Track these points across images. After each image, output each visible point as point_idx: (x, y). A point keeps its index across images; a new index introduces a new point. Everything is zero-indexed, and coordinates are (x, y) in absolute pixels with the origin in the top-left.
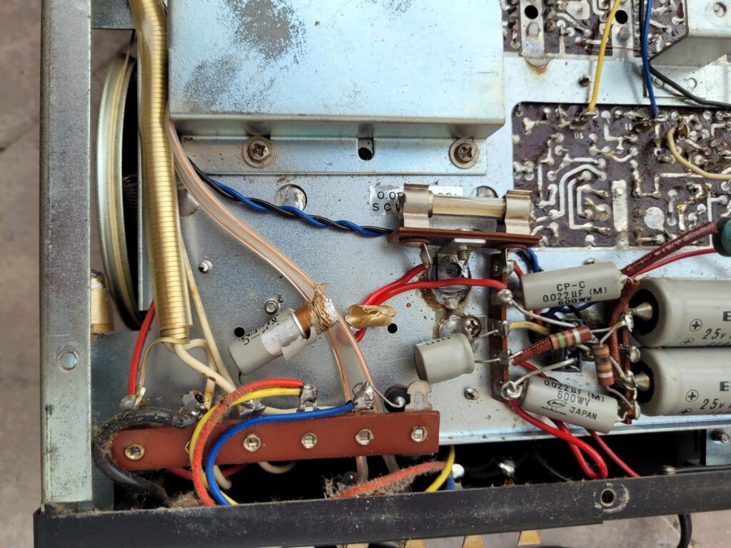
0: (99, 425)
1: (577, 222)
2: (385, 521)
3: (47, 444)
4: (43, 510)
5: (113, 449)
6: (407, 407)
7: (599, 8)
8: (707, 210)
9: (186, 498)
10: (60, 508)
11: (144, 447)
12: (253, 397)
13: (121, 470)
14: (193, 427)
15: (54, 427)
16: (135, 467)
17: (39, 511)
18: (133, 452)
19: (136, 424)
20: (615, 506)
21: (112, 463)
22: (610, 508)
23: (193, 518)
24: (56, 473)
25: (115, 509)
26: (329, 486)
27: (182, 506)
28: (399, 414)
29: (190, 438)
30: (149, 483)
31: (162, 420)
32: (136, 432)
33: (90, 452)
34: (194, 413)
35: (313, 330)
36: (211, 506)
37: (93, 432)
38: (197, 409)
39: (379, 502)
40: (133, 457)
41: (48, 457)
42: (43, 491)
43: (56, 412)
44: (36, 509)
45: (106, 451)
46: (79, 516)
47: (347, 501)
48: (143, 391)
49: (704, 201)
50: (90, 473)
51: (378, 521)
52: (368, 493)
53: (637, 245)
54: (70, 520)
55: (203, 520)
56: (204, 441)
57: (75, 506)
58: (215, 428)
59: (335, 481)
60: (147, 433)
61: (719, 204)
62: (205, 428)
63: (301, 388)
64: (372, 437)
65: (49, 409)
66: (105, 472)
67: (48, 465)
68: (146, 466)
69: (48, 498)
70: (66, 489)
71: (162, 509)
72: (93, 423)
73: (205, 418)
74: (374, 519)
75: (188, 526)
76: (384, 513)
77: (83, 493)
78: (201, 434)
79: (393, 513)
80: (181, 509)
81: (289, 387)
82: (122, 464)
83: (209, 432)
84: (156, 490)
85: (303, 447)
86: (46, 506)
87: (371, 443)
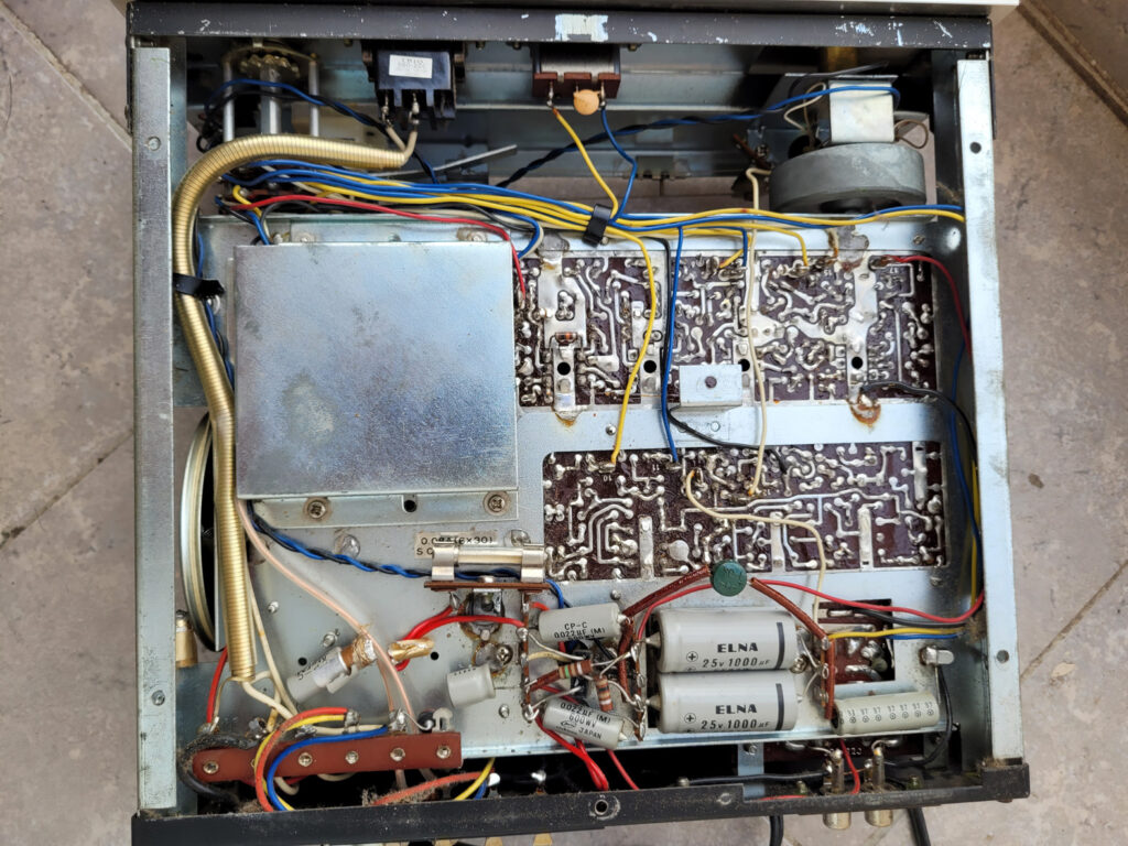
0: (182, 747)
1: (604, 557)
2: (409, 825)
3: (142, 764)
4: (139, 814)
5: (194, 766)
6: (434, 729)
7: (628, 361)
8: (732, 541)
9: (249, 806)
10: (152, 813)
11: (218, 763)
12: (306, 724)
13: (200, 783)
14: (257, 748)
15: (147, 750)
16: (211, 780)
17: (136, 815)
18: (210, 767)
19: (212, 745)
20: (607, 814)
21: (192, 776)
22: (602, 816)
23: (254, 821)
24: (149, 786)
25: (199, 813)
26: (365, 794)
27: (247, 811)
28: (428, 735)
29: (254, 756)
30: (224, 792)
31: (231, 742)
32: (212, 751)
33: (175, 769)
34: (258, 737)
35: (354, 668)
36: (270, 810)
37: (177, 754)
38: (261, 733)
39: (405, 809)
40: (209, 772)
41: (142, 773)
42: (139, 800)
43: (149, 738)
44: (132, 814)
45: (188, 768)
46: (166, 819)
47: (378, 808)
48: (217, 720)
49: (729, 532)
50: (174, 786)
51: (404, 824)
52: (396, 801)
53: (662, 575)
54: (159, 822)
55: (263, 822)
56: (265, 758)
57: (165, 812)
58: (273, 750)
59: (370, 792)
60: (220, 752)
61: (744, 534)
62: (265, 750)
63: (345, 714)
64: (404, 754)
65: (144, 736)
66: (187, 785)
67: (142, 779)
68: (219, 778)
69: (143, 806)
70: (156, 798)
71: (230, 814)
72: (177, 747)
73: (267, 740)
74: (400, 822)
75: (251, 827)
76: (408, 818)
77: (170, 802)
78: (262, 755)
79: (416, 818)
80: (245, 814)
81: (335, 714)
82: (201, 778)
83: (268, 753)
84: (229, 797)
85: (347, 763)
86: (141, 812)
87: (404, 759)
